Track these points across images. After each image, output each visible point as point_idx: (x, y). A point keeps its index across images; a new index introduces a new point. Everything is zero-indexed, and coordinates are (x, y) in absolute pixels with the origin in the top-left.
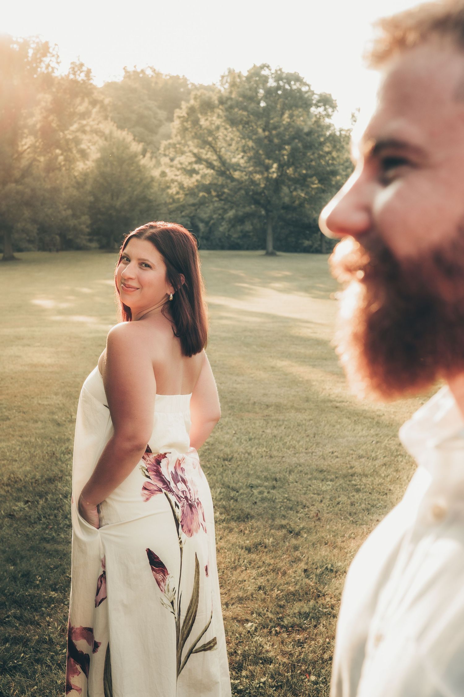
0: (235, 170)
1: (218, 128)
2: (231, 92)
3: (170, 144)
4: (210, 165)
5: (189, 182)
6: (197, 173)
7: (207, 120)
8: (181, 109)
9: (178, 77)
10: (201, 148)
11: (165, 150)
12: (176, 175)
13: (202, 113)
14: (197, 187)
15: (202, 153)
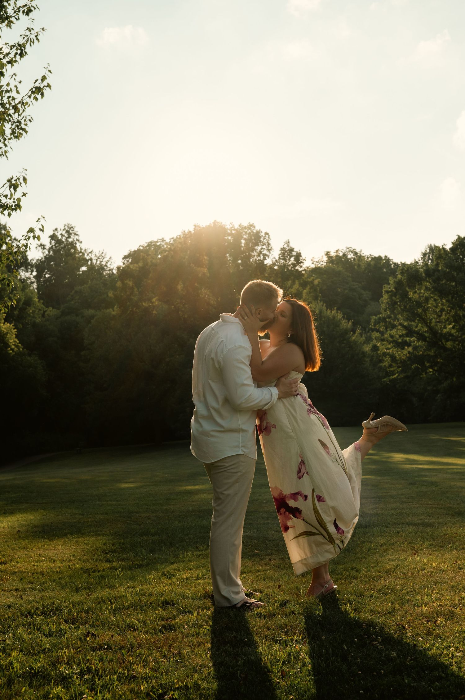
0: (447, 340)
1: (427, 299)
2: (437, 265)
3: (380, 318)
4: (421, 337)
5: (402, 354)
6: (409, 345)
7: (415, 292)
8: (389, 284)
9: (380, 258)
10: (411, 321)
11: (375, 325)
12: (387, 349)
13: (409, 288)
14: (409, 358)
15: (413, 325)
